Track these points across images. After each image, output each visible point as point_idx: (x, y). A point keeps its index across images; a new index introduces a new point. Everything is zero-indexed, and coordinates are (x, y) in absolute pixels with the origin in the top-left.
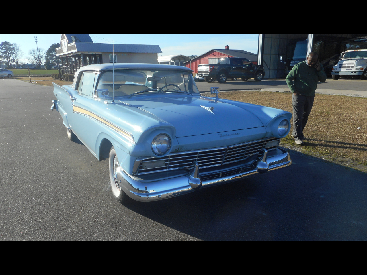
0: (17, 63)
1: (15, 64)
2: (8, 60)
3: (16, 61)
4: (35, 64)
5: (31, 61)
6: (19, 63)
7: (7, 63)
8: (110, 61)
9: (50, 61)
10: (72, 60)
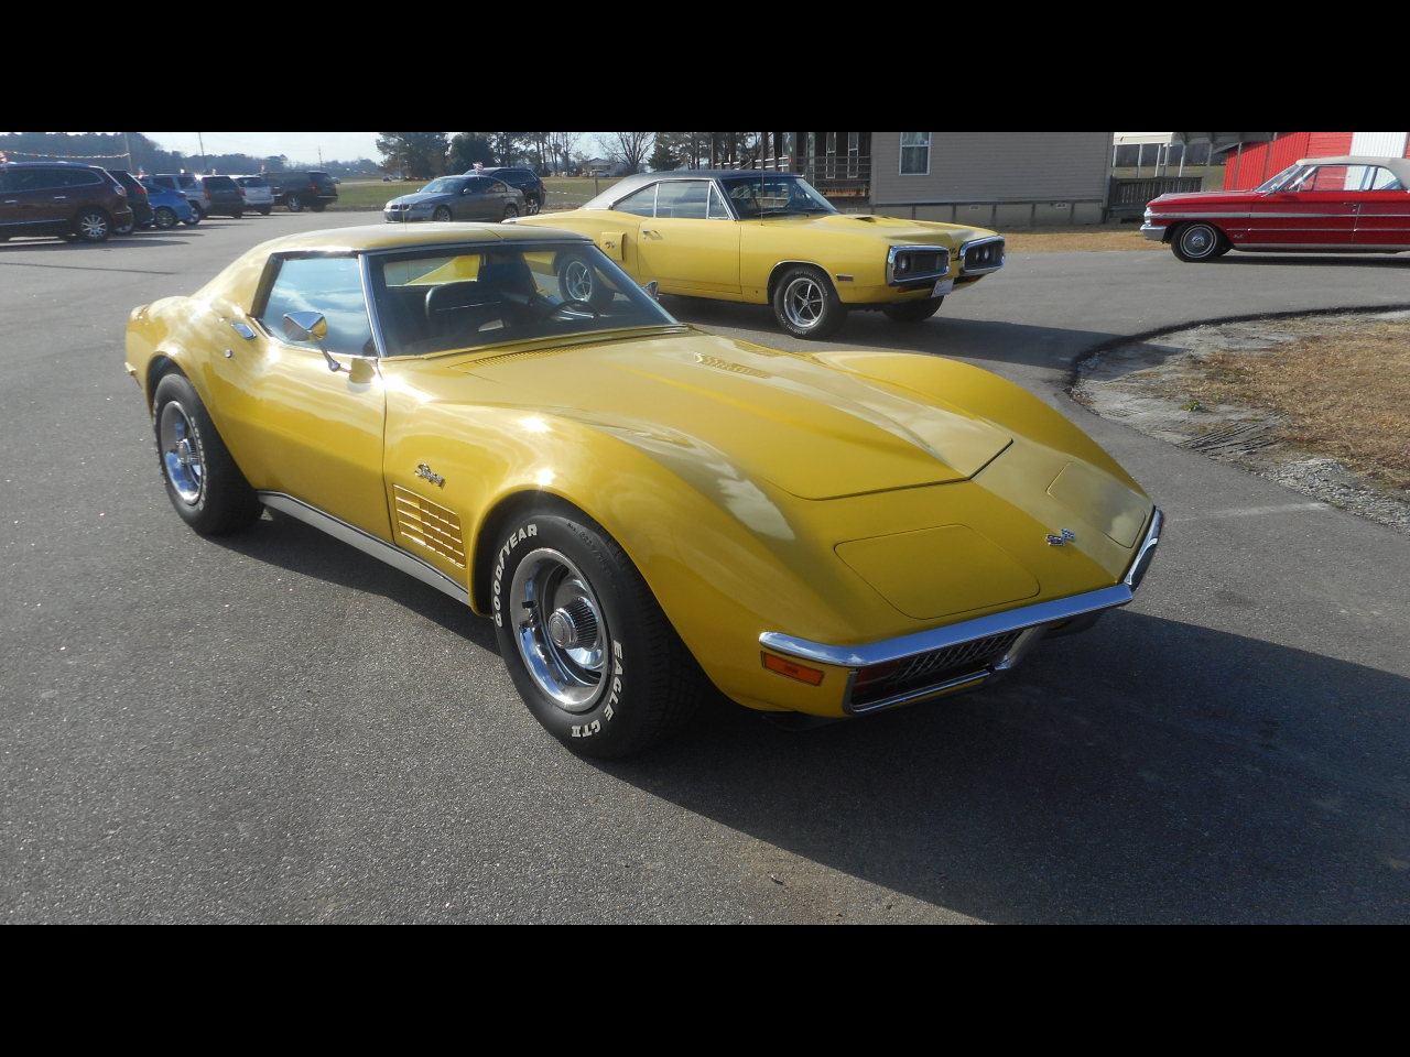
0: (566, 156)
1: (559, 159)
2: (538, 147)
3: (562, 151)
4: (619, 160)
5: (607, 150)
6: (572, 158)
7: (535, 157)
8: (901, 146)
9: (670, 148)
10: (743, 144)
